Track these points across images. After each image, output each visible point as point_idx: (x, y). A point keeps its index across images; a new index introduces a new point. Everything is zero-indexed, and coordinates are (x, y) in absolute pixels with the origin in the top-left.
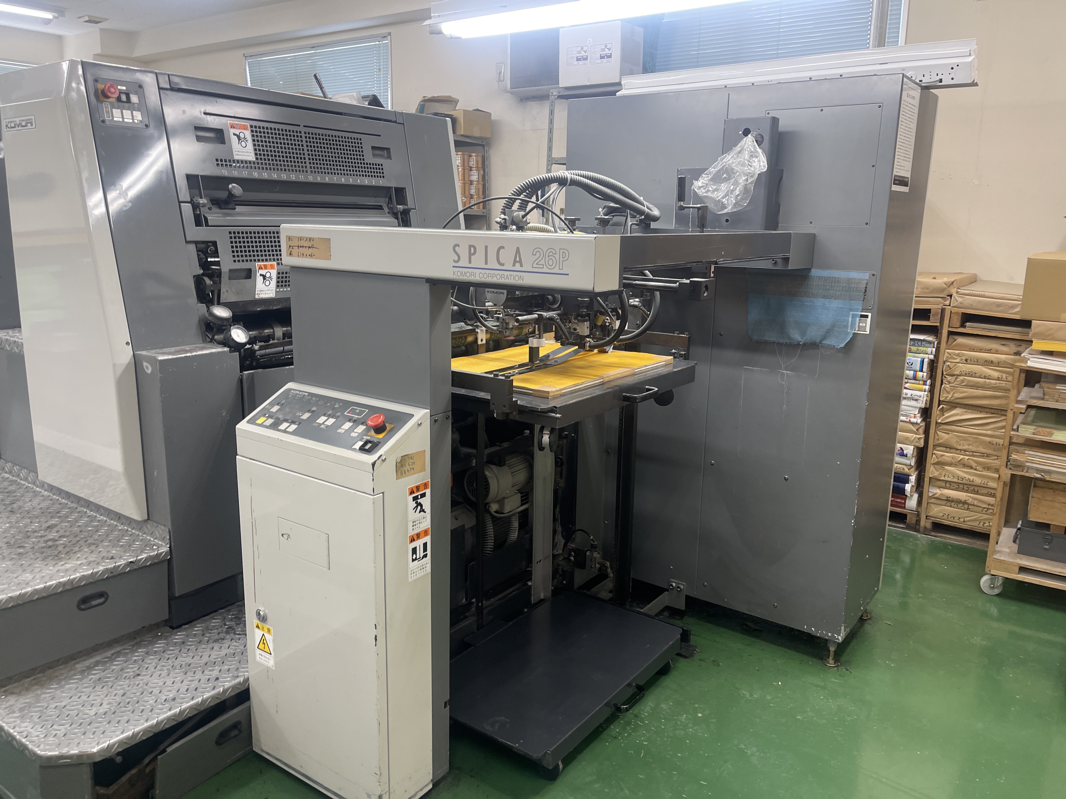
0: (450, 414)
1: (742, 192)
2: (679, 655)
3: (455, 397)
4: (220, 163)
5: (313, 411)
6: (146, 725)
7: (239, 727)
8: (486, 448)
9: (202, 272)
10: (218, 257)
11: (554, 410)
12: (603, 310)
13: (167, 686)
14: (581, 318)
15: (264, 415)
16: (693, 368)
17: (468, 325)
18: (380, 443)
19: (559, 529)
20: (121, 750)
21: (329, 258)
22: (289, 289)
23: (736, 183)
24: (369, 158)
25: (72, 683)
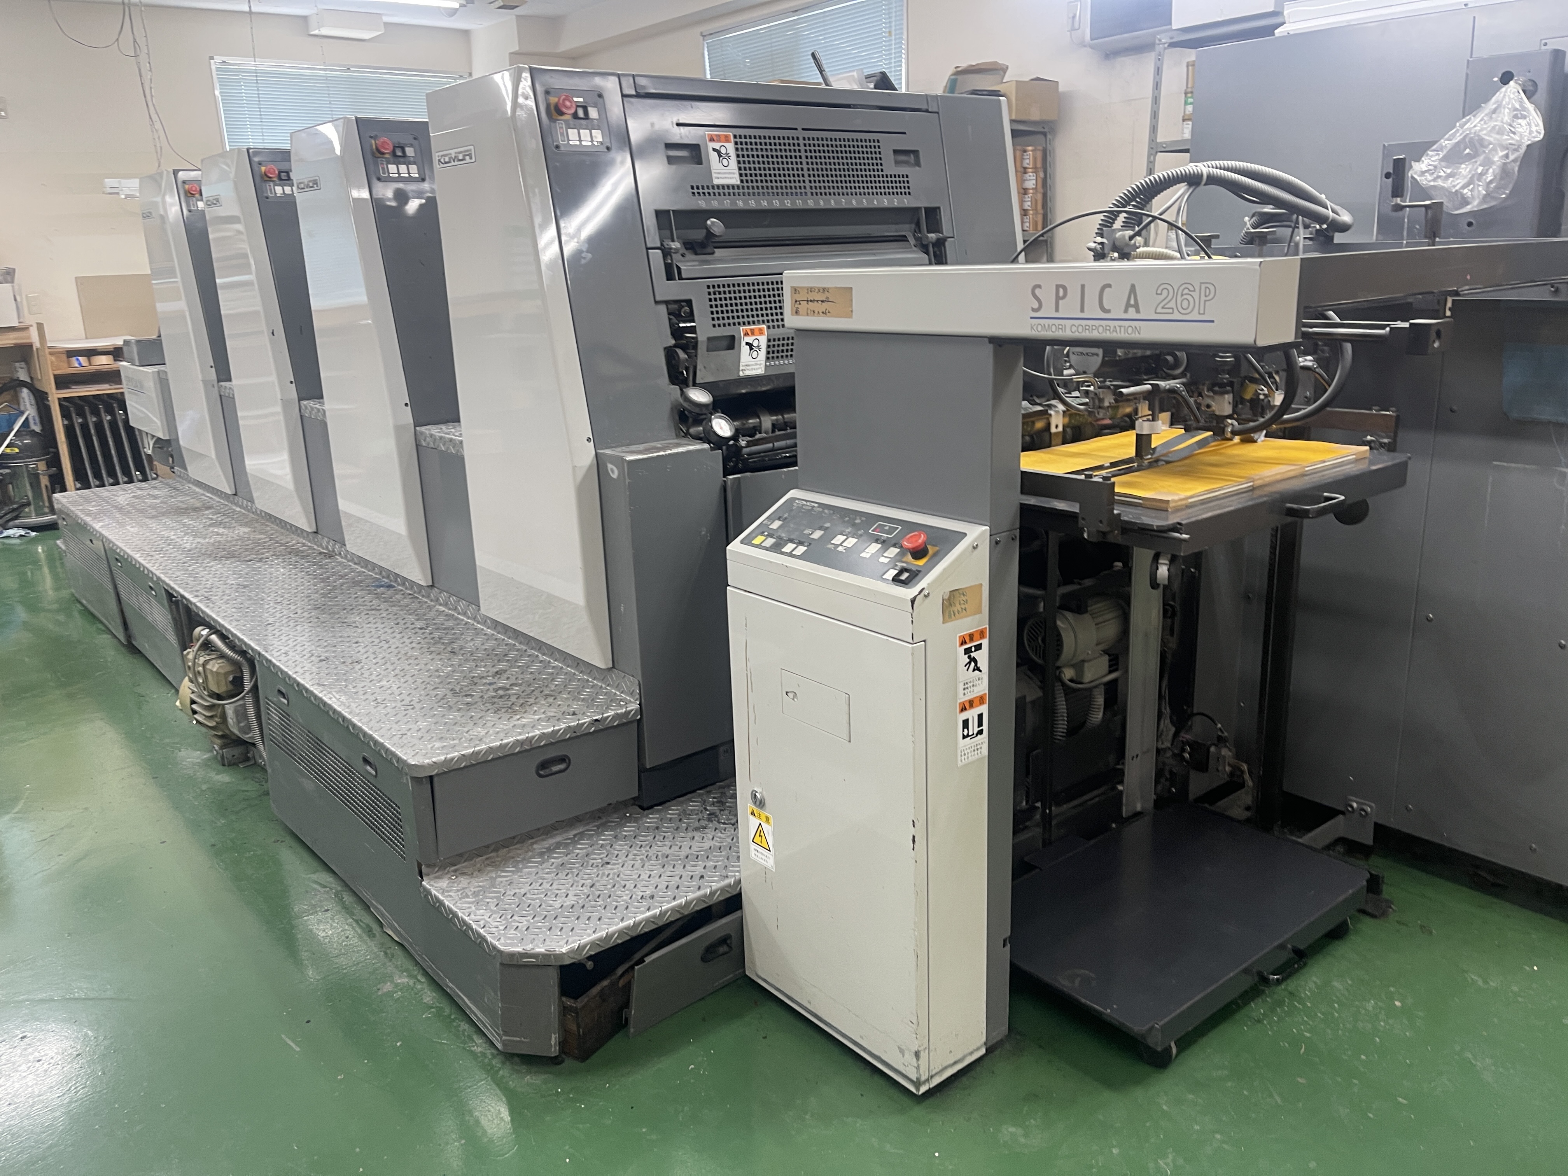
0: (1017, 533)
1: (1498, 177)
2: (1363, 912)
3: (1024, 508)
4: (696, 191)
5: (827, 528)
6: (622, 925)
7: (728, 941)
8: (1059, 586)
9: (673, 342)
10: (694, 321)
11: (1176, 528)
12: (1257, 376)
13: (643, 880)
14: (1218, 388)
15: (762, 534)
16: (1403, 467)
17: (1034, 404)
18: (919, 571)
19: (1167, 711)
20: (593, 953)
21: (849, 314)
22: (791, 362)
23: (1488, 163)
24: (890, 167)
25: (531, 867)
